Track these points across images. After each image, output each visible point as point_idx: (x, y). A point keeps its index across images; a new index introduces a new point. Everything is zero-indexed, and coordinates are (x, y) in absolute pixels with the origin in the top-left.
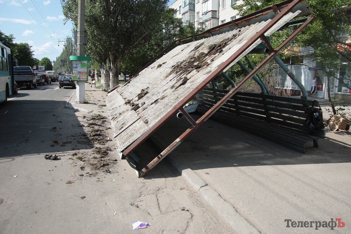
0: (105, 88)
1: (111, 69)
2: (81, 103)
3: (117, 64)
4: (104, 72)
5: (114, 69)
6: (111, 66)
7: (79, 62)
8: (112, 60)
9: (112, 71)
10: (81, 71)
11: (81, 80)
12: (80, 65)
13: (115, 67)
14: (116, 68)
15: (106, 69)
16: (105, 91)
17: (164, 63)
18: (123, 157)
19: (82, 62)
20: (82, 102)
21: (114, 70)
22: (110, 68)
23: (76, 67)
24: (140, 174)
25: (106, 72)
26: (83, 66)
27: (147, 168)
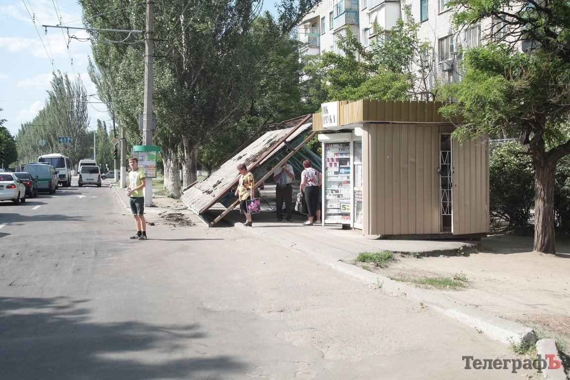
0: (173, 193)
1: (184, 160)
2: (147, 207)
3: (193, 153)
4: (172, 165)
5: (189, 160)
6: (184, 155)
7: (145, 153)
8: (186, 147)
9: (186, 163)
10: (149, 164)
11: (148, 176)
12: (147, 157)
13: (190, 157)
14: (192, 158)
15: (174, 160)
16: (172, 197)
17: (244, 155)
18: (200, 214)
19: (149, 153)
20: (149, 206)
21: (190, 162)
22: (183, 158)
23: (142, 160)
24: (209, 225)
25: (174, 165)
26: (151, 158)
27: (214, 222)
